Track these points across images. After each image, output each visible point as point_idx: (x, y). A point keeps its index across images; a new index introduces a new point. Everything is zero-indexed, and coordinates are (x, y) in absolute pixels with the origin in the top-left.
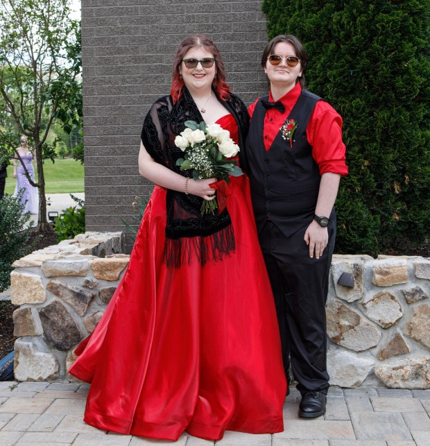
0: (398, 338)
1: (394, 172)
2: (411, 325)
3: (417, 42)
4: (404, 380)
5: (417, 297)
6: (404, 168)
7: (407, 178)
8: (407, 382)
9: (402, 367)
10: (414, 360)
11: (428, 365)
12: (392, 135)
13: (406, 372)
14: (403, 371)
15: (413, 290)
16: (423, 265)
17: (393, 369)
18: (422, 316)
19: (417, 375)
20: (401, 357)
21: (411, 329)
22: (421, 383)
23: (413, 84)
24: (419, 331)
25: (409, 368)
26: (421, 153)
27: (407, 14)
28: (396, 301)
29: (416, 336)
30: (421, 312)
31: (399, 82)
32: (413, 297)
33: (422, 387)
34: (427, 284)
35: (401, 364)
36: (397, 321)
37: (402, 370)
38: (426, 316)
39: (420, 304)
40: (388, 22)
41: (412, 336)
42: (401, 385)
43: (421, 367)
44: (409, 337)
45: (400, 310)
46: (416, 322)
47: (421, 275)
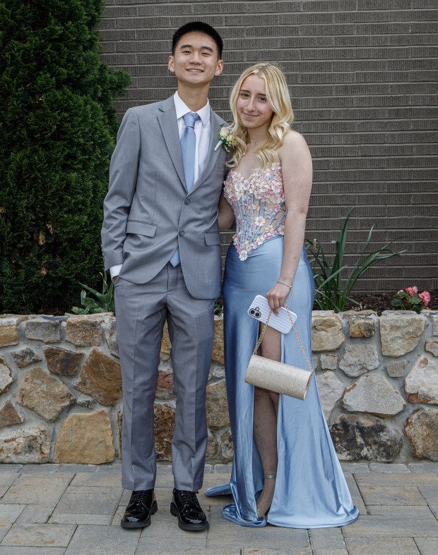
0: (9, 407)
1: (32, 220)
2: (23, 392)
3: (59, 72)
4: (16, 453)
5: (27, 360)
6: (46, 215)
7: (49, 226)
8: (20, 456)
9: (13, 439)
10: (26, 431)
11: (42, 436)
12: (27, 178)
13: (18, 445)
14: (15, 444)
15: (23, 351)
16: (33, 324)
17: (5, 442)
18: (35, 381)
19: (30, 448)
20: (14, 427)
21: (23, 396)
22: (35, 457)
23: (48, 120)
24: (31, 398)
25: (21, 440)
26: (61, 199)
27: (43, 41)
28: (5, 365)
29: (28, 403)
30: (33, 377)
31: (31, 118)
32: (23, 360)
33: (37, 461)
34: (40, 346)
35: (13, 436)
36: (7, 387)
37: (14, 442)
38: (39, 382)
39: (32, 368)
40: (19, 51)
41: (25, 404)
42: (14, 459)
43: (35, 438)
44: (21, 405)
45: (10, 375)
46: (28, 388)
47: (31, 335)
